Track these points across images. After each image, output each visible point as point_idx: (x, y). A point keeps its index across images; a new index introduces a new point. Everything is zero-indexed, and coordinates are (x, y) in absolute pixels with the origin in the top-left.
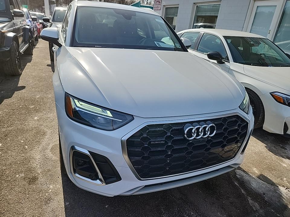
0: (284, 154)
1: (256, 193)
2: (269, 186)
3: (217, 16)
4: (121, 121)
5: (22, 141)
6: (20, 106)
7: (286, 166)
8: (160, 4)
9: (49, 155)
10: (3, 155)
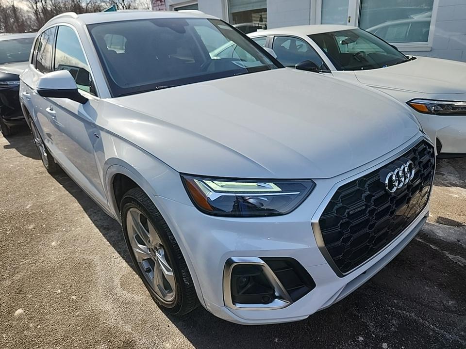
0: (445, 182)
1: (449, 243)
2: (456, 228)
3: (266, 9)
4: (299, 193)
5: (59, 291)
6: (8, 232)
7: (458, 196)
8: (164, 3)
9: (125, 297)
10: (39, 327)
